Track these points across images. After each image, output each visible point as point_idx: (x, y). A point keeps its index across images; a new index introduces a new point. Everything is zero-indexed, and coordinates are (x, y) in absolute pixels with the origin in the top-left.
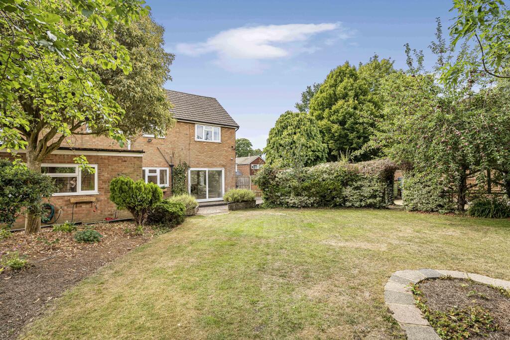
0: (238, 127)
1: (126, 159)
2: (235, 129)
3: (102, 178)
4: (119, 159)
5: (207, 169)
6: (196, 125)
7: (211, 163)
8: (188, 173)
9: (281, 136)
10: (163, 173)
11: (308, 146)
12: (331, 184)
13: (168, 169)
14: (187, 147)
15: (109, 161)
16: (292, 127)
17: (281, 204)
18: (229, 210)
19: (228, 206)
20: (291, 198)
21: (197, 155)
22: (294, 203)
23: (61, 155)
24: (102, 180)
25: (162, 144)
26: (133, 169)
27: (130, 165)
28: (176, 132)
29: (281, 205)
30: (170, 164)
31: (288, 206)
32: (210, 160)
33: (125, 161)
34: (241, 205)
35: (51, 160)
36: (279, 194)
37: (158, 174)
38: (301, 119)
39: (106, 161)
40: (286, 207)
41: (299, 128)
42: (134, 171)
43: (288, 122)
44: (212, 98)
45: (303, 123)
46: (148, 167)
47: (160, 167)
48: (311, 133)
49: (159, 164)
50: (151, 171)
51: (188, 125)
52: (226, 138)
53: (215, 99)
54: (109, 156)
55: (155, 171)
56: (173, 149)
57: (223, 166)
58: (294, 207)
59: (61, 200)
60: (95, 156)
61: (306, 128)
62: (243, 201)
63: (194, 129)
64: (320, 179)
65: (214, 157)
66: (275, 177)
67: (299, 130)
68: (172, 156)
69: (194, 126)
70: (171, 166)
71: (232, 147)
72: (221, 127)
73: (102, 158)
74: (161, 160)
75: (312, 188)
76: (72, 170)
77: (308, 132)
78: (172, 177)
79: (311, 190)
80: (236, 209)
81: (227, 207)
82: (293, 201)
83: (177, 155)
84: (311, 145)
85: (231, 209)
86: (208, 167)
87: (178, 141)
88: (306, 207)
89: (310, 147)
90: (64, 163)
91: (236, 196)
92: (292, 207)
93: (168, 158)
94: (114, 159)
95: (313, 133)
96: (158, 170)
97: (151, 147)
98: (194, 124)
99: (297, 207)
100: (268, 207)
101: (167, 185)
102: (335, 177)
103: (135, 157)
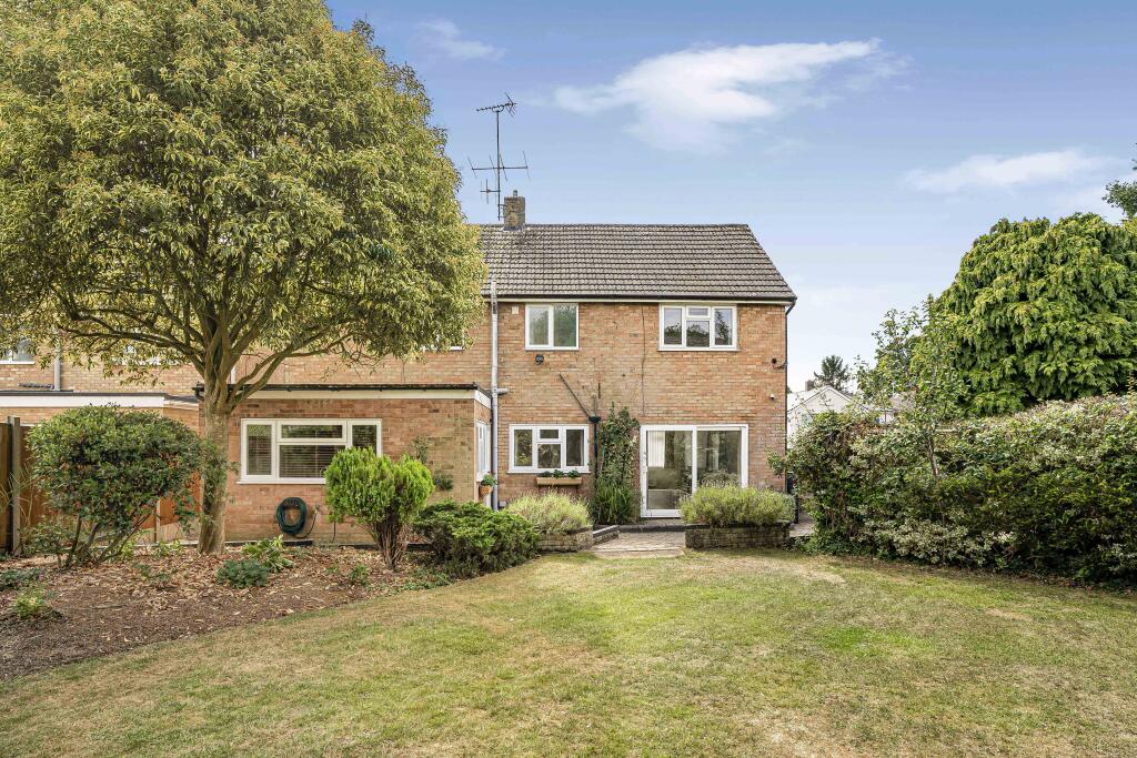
0: (792, 300)
1: (438, 406)
2: (783, 306)
3: (391, 448)
4: (422, 406)
5: (694, 428)
6: (662, 309)
7: (704, 411)
8: (638, 439)
9: (968, 311)
10: (574, 438)
11: (1082, 336)
12: (1074, 485)
13: (587, 429)
14: (639, 370)
15: (402, 412)
16: (1010, 277)
17: (871, 546)
18: (688, 546)
19: (683, 535)
20: (903, 528)
21: (664, 391)
22: (913, 546)
23: (316, 401)
24: (391, 453)
25: (570, 367)
26: (452, 429)
27: (448, 420)
28: (608, 332)
29: (869, 548)
30: (593, 415)
31: (891, 555)
32: (706, 403)
33: (436, 411)
34: (731, 535)
35: (300, 411)
36: (862, 510)
37: (562, 440)
38: (1051, 239)
39: (398, 412)
40: (883, 557)
41: (1041, 275)
42: (456, 433)
43: (996, 260)
44: (736, 226)
45: (1058, 256)
46: (537, 422)
47: (568, 422)
48: (1097, 287)
49: (564, 413)
50: (545, 434)
51: (639, 310)
52: (755, 337)
53: (745, 229)
54: (403, 401)
55: (554, 434)
56: (599, 376)
57: (745, 418)
58: (913, 558)
59: (317, 493)
60: (375, 401)
61: (1070, 273)
62: (734, 525)
63: (657, 317)
64: (1034, 465)
65: (715, 395)
66: (850, 452)
67: (1041, 283)
68: (597, 394)
69: (657, 312)
70: (595, 421)
71: (774, 361)
72: (739, 305)
73: (389, 405)
74: (569, 404)
75: (988, 495)
76: (338, 431)
77: (1086, 283)
78: (596, 449)
79: (981, 502)
80: (713, 547)
81: (681, 538)
82: (908, 538)
83: (610, 391)
84: (1097, 332)
85: (696, 544)
86: (698, 420)
87: (611, 355)
88: (960, 564)
89: (1090, 341)
90: (322, 416)
91: (709, 506)
92: (910, 558)
93: (587, 401)
94: (413, 407)
95: (1107, 286)
96: (563, 430)
97: (546, 373)
98: (657, 304)
99: (925, 561)
100: (824, 548)
101: (584, 469)
102: (1104, 458)
103: (457, 401)
